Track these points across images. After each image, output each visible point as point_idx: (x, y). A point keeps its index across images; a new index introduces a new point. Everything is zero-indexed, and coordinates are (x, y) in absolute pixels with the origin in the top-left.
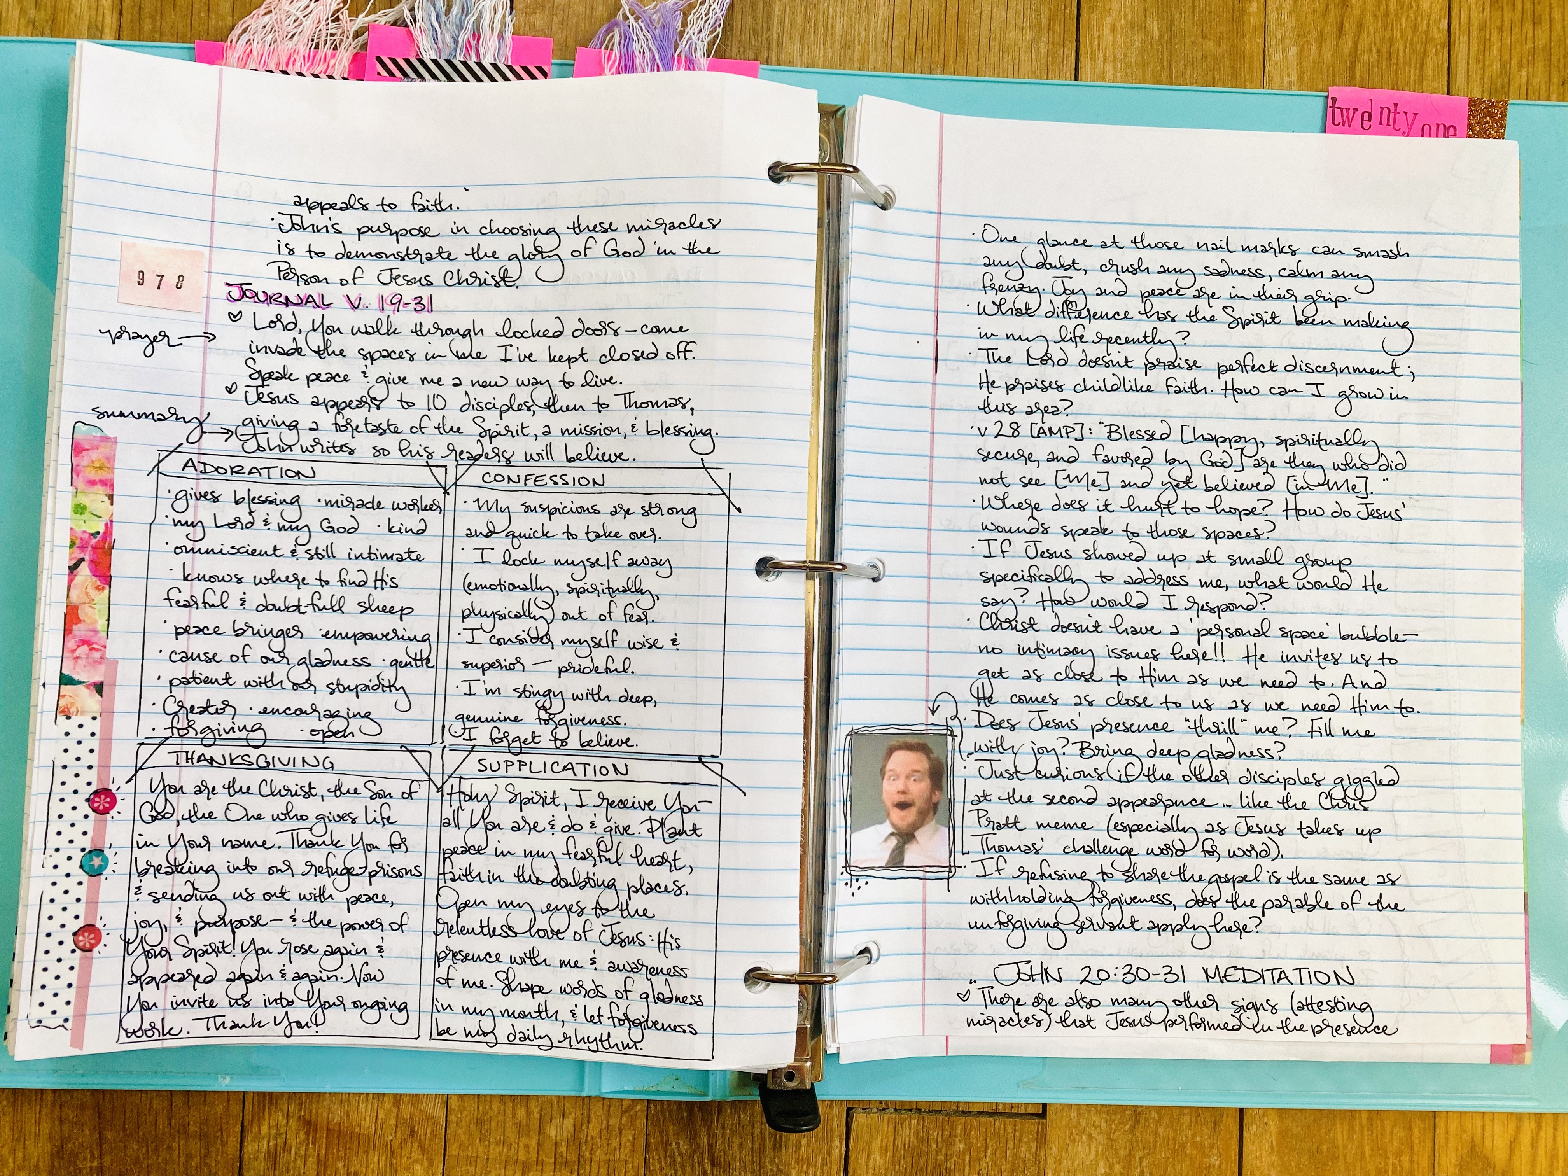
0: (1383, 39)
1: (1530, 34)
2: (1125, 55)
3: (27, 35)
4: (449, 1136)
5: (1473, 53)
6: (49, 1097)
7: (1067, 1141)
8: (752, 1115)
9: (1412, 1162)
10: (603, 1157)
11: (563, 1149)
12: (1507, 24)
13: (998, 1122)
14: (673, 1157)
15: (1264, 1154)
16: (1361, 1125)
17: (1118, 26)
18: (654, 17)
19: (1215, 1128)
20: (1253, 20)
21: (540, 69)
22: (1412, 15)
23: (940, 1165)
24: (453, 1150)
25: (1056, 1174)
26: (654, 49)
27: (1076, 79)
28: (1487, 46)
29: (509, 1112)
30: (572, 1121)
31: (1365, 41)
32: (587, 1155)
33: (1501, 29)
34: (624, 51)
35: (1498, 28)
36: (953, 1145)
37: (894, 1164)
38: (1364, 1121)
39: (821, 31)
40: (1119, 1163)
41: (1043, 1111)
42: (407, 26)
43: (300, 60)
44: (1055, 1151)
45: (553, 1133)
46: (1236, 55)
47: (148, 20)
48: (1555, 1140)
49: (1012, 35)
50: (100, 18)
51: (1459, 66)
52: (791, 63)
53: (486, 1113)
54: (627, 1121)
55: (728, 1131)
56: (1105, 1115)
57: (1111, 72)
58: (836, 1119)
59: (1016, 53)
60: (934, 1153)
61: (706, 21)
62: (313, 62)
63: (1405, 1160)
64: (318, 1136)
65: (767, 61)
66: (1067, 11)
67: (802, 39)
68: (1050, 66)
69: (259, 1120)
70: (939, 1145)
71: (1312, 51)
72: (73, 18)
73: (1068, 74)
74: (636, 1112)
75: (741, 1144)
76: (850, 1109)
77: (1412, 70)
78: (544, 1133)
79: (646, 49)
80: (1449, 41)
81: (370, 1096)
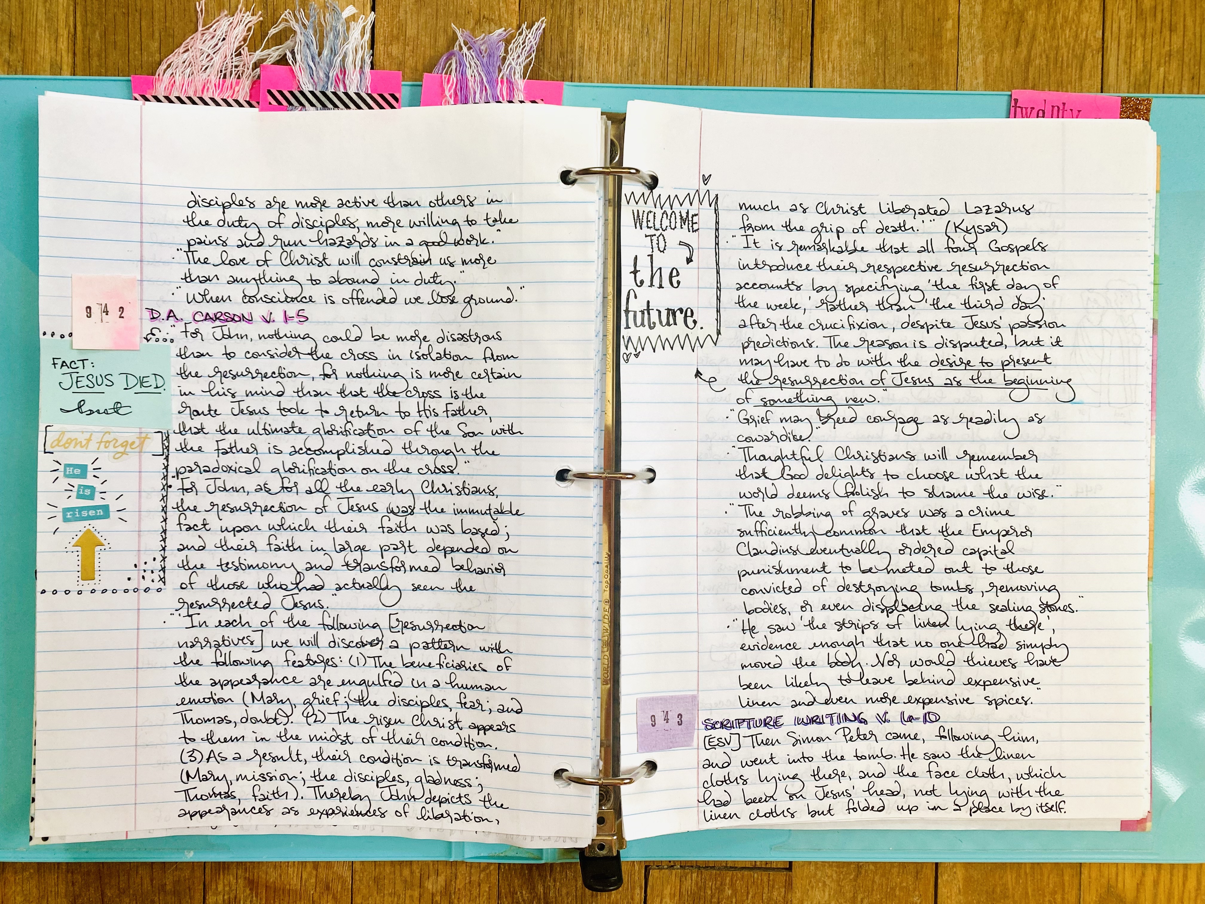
0: (1050, 47)
1: (1167, 40)
2: (849, 65)
4: (354, 890)
5: (1122, 56)
6: (64, 868)
7: (807, 887)
8: (575, 872)
9: (1063, 899)
11: (438, 898)
12: (1149, 31)
13: (756, 875)
14: (518, 902)
15: (953, 894)
16: (1025, 872)
17: (844, 43)
18: (483, 47)
19: (917, 878)
20: (949, 35)
21: (395, 98)
22: (1073, 27)
24: (358, 899)
26: (483, 73)
27: (811, 86)
28: (1133, 51)
29: (398, 873)
30: (444, 878)
31: (1037, 50)
33: (1144, 37)
34: (459, 76)
35: (1142, 35)
36: (723, 891)
38: (1028, 870)
39: (613, 52)
40: (846, 902)
41: (790, 866)
42: (289, 65)
43: (212, 88)
44: (798, 895)
45: (430, 887)
46: (936, 63)
47: (96, 58)
48: (1171, 883)
49: (761, 51)
51: (1111, 66)
52: (590, 79)
53: (380, 873)
54: (484, 877)
55: (558, 884)
56: (835, 869)
57: (838, 79)
58: (637, 874)
59: (764, 66)
60: (709, 897)
61: (523, 49)
62: (222, 89)
63: (1058, 897)
64: (259, 891)
65: (572, 77)
66: (804, 32)
67: (598, 59)
68: (791, 76)
69: (216, 880)
70: (713, 891)
71: (995, 58)
72: (39, 58)
73: (805, 82)
74: (490, 872)
75: (568, 893)
76: (647, 867)
77: (1074, 71)
78: (424, 887)
79: (477, 74)
80: (1103, 47)
81: (296, 864)
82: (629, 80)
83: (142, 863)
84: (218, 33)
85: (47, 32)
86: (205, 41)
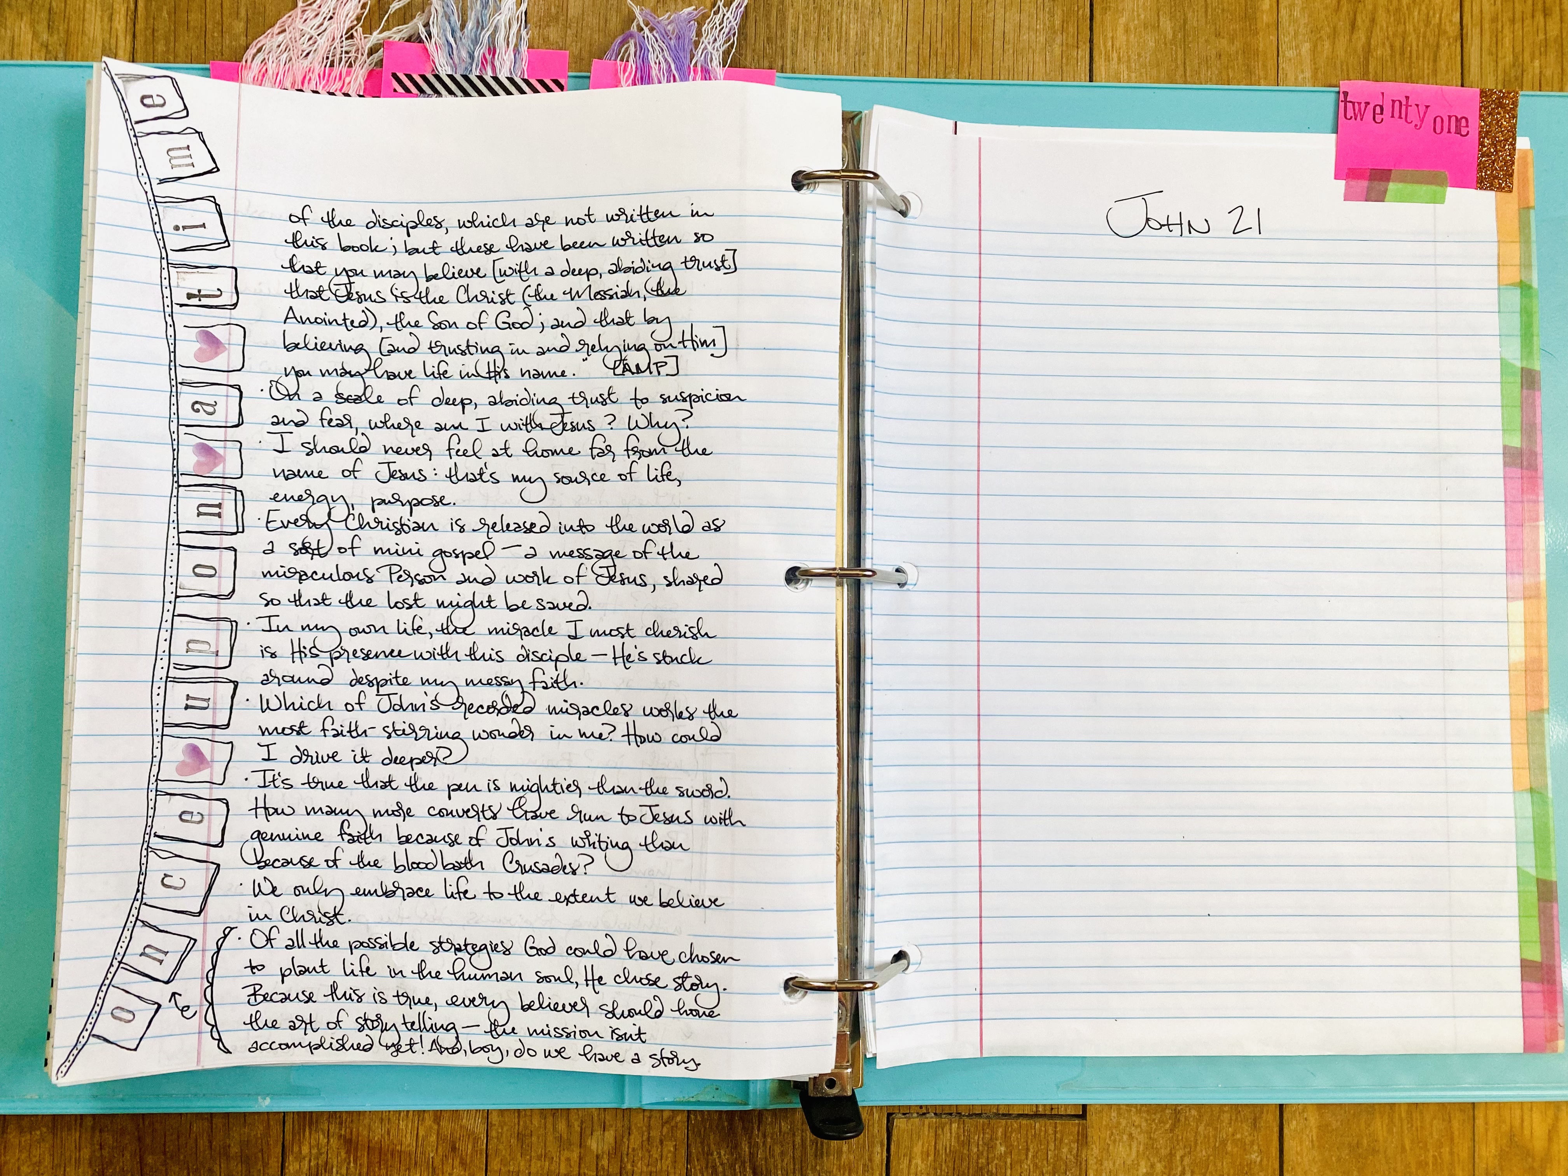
0: (1395, 35)
1: (1541, 27)
2: (1139, 55)
3: (40, 59)
4: (490, 1152)
5: (1486, 45)
6: (89, 1123)
7: (1108, 1141)
8: (792, 1123)
9: (1451, 1153)
10: (645, 1169)
11: (605, 1162)
12: (1518, 15)
13: (1038, 1124)
14: (714, 1168)
15: (1304, 1150)
16: (1401, 1119)
17: (1132, 26)
18: (669, 27)
19: (1255, 1127)
20: (1266, 18)
21: (556, 82)
22: (1423, 8)
23: (981, 1169)
24: (495, 1165)
25: (1098, 1173)
26: (670, 60)
27: (1091, 80)
28: (1499, 38)
29: (550, 1126)
30: (612, 1133)
31: (1378, 36)
32: (629, 1167)
33: (1513, 21)
34: (640, 62)
35: (1510, 20)
36: (994, 1148)
37: (935, 1169)
38: (1404, 1115)
39: (835, 37)
40: (1160, 1162)
41: (1083, 1112)
42: (421, 41)
43: (315, 77)
44: (1096, 1151)
45: (594, 1146)
46: (1249, 52)
47: (162, 42)
49: (1025, 37)
50: (113, 41)
51: (1472, 56)
52: (805, 71)
53: (526, 1127)
54: (668, 1132)
55: (769, 1140)
56: (1145, 1115)
57: (1126, 73)
58: (876, 1125)
59: (1031, 56)
60: (975, 1157)
61: (720, 31)
62: (328, 81)
63: (1446, 1150)
64: (359, 1154)
65: (782, 69)
66: (1080, 12)
67: (816, 47)
68: (1064, 68)
69: (299, 1140)
70: (981, 1148)
71: (1326, 47)
72: (87, 42)
73: (1083, 75)
74: (677, 1123)
75: (782, 1153)
76: (891, 1114)
77: (1426, 63)
78: (585, 1146)
79: (662, 60)
80: (1462, 34)
81: (411, 1114)
82: (856, 72)
83: (197, 1114)
84: (324, 9)
85: (99, 8)
86: (306, 20)
